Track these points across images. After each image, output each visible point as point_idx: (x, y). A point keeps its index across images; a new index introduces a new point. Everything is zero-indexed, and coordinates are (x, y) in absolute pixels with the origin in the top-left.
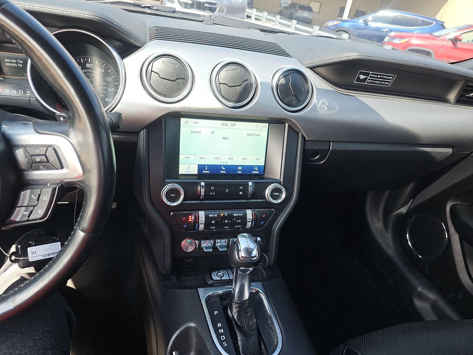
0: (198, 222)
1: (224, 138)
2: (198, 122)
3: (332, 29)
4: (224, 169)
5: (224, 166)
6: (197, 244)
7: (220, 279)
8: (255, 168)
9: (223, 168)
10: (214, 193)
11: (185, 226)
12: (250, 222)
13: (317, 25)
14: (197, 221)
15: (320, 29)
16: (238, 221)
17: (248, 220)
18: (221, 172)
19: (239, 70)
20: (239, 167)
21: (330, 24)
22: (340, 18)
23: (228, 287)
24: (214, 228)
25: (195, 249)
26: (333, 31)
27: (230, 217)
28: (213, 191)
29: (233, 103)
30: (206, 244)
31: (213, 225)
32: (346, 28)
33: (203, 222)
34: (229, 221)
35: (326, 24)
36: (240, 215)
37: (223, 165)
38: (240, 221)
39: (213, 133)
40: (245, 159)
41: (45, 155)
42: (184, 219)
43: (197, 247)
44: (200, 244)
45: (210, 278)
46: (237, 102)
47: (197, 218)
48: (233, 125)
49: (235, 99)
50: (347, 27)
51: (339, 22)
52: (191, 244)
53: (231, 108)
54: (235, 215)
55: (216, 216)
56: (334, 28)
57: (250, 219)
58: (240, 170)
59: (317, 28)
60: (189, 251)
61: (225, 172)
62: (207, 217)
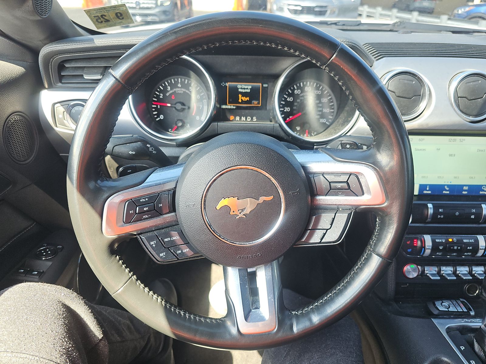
0: (425, 247)
1: (451, 155)
2: (424, 139)
3: (464, 16)
4: (447, 189)
5: (448, 186)
6: (420, 270)
7: (447, 310)
8: (484, 188)
9: (446, 187)
10: (442, 217)
11: (409, 250)
12: (482, 249)
13: (444, 14)
14: (423, 246)
15: (449, 19)
16: (468, 248)
17: (480, 247)
18: (444, 192)
19: (480, 82)
20: (464, 187)
21: (461, 11)
22: (470, 4)
23: (467, 320)
24: (440, 254)
25: (418, 275)
26: (466, 19)
27: (460, 242)
28: (441, 214)
29: (472, 117)
30: (431, 271)
31: (440, 251)
32: (483, 13)
33: (431, 247)
34: (459, 248)
35: (456, 12)
36: (470, 241)
37: (445, 185)
38: (471, 248)
39: (438, 149)
40: (472, 178)
41: (347, 182)
42: (408, 243)
43: (420, 273)
44: (423, 271)
45: (434, 308)
46: (477, 116)
47: (423, 242)
48: (462, 140)
49: (475, 113)
50: (482, 11)
51: (472, 8)
52: (414, 270)
53: (469, 122)
54: (465, 241)
55: (444, 241)
56: (466, 14)
57: (483, 247)
58: (465, 191)
59: (445, 17)
60: (411, 277)
61: (448, 192)
62: (433, 241)
